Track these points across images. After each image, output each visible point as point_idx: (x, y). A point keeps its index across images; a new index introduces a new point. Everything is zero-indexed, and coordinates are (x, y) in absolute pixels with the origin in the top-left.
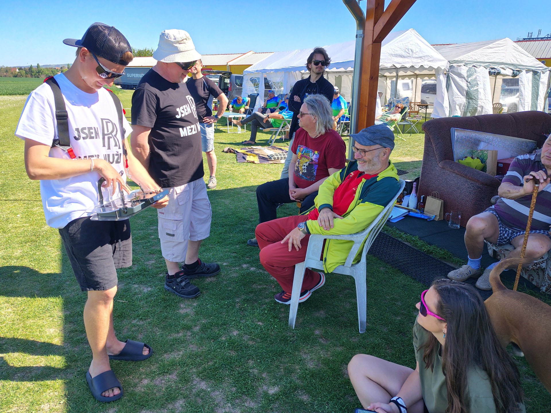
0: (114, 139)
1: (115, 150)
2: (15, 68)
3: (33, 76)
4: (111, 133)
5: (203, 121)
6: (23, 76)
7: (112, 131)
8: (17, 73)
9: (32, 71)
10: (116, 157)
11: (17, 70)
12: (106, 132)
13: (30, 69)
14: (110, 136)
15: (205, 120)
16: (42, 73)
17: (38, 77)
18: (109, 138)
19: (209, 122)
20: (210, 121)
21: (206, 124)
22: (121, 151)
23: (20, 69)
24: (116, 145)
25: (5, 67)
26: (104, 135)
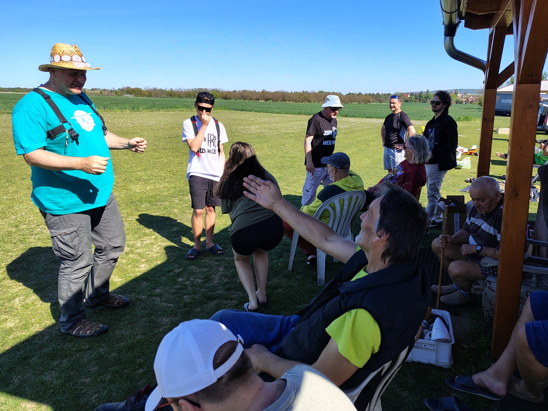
0: (214, 143)
1: (212, 148)
2: (407, 94)
3: (421, 101)
4: (212, 140)
5: (394, 147)
6: (412, 101)
7: (213, 139)
8: (408, 98)
9: (421, 97)
10: (213, 151)
11: (409, 96)
12: (209, 140)
13: (420, 95)
14: (212, 141)
15: (396, 146)
16: (429, 98)
17: (425, 102)
18: (211, 142)
19: (398, 149)
20: (399, 147)
21: (396, 149)
22: (217, 149)
23: (412, 94)
24: (214, 146)
25: (400, 93)
26: (209, 141)
